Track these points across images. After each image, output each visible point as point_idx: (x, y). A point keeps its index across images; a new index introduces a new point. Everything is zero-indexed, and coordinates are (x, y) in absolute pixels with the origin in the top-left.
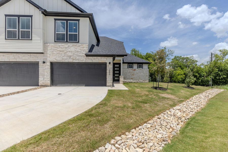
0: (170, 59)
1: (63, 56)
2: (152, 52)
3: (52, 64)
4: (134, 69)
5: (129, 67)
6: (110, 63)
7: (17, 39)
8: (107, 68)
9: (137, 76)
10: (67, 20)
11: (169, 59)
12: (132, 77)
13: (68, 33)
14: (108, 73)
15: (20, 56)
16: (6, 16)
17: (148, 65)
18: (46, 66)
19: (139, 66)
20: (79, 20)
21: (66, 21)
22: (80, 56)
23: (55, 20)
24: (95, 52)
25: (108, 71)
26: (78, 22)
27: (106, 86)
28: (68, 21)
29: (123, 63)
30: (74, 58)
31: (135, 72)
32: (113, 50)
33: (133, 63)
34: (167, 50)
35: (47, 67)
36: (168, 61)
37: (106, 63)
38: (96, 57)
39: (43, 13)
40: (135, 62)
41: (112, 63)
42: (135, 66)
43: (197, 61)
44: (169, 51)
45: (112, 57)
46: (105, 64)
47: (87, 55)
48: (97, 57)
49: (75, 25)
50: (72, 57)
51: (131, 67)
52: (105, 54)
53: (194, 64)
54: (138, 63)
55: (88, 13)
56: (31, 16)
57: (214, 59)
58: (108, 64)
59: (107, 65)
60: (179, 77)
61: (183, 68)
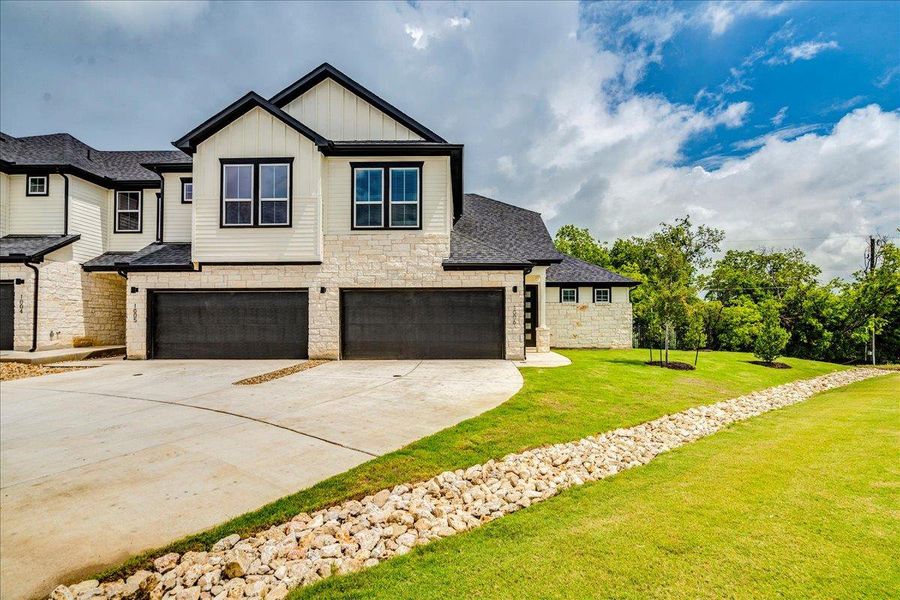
0: (707, 264)
1: (377, 271)
2: (639, 240)
3: (344, 293)
4: (580, 304)
5: (566, 298)
6: (515, 289)
7: (250, 227)
8: (507, 305)
9: (591, 328)
10: (387, 165)
11: (703, 264)
12: (575, 333)
13: (391, 202)
14: (508, 321)
15: (255, 272)
16: (223, 161)
17: (628, 289)
18: (327, 300)
19: (599, 293)
20: (420, 165)
21: (383, 169)
22: (425, 269)
23: (354, 165)
24: (468, 255)
25: (508, 313)
26: (418, 169)
27: (504, 359)
28: (391, 169)
29: (548, 285)
30: (409, 276)
31: (586, 313)
32: (511, 245)
33: (576, 285)
34: (694, 229)
35: (329, 304)
36: (700, 272)
37: (503, 289)
38: (472, 273)
39: (321, 149)
40: (584, 280)
41: (521, 289)
42: (586, 295)
43: (815, 270)
44: (700, 233)
45: (522, 272)
46: (500, 292)
47: (447, 267)
48: (477, 272)
49: (411, 177)
50: (401, 274)
51: (572, 299)
52: (500, 261)
53: (806, 281)
54: (595, 285)
55: (450, 143)
56: (290, 160)
57: (879, 263)
58: (509, 292)
59: (507, 293)
60: (745, 329)
61: (762, 296)
